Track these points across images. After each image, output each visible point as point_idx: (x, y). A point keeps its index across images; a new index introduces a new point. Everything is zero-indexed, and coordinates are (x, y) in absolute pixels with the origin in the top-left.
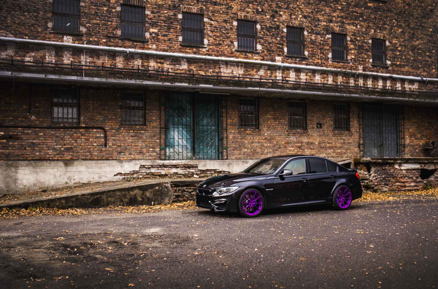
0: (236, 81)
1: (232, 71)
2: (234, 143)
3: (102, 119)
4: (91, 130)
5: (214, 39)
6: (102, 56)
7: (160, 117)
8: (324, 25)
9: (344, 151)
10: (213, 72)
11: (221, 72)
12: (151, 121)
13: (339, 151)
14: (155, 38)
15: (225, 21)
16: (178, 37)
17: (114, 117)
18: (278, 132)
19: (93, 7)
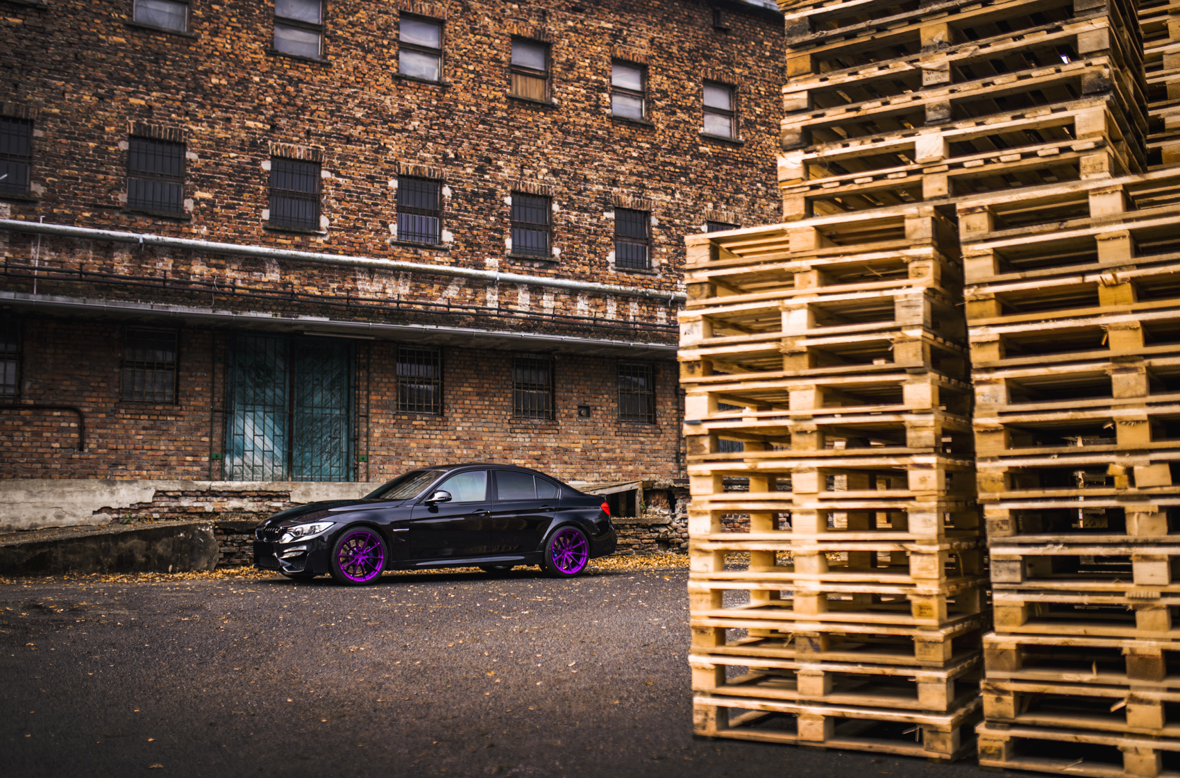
0: (391, 309)
1: (384, 288)
2: (384, 448)
3: (74, 388)
4: (48, 413)
5: (343, 217)
6: (81, 247)
7: (213, 387)
8: (598, 191)
9: (642, 468)
10: (339, 289)
11: (358, 290)
12: (190, 396)
13: (631, 468)
14: (207, 213)
15: (371, 179)
16: (261, 212)
17: (103, 385)
18: (487, 425)
19: (64, 141)
